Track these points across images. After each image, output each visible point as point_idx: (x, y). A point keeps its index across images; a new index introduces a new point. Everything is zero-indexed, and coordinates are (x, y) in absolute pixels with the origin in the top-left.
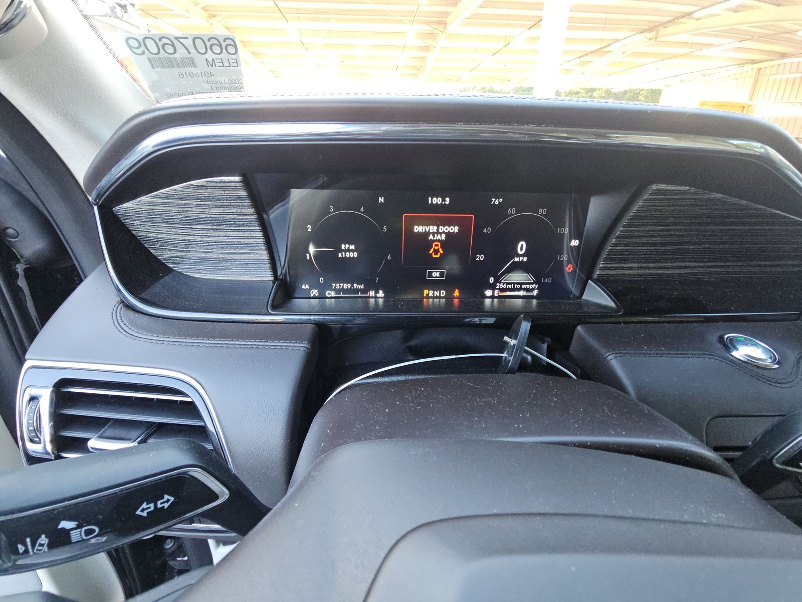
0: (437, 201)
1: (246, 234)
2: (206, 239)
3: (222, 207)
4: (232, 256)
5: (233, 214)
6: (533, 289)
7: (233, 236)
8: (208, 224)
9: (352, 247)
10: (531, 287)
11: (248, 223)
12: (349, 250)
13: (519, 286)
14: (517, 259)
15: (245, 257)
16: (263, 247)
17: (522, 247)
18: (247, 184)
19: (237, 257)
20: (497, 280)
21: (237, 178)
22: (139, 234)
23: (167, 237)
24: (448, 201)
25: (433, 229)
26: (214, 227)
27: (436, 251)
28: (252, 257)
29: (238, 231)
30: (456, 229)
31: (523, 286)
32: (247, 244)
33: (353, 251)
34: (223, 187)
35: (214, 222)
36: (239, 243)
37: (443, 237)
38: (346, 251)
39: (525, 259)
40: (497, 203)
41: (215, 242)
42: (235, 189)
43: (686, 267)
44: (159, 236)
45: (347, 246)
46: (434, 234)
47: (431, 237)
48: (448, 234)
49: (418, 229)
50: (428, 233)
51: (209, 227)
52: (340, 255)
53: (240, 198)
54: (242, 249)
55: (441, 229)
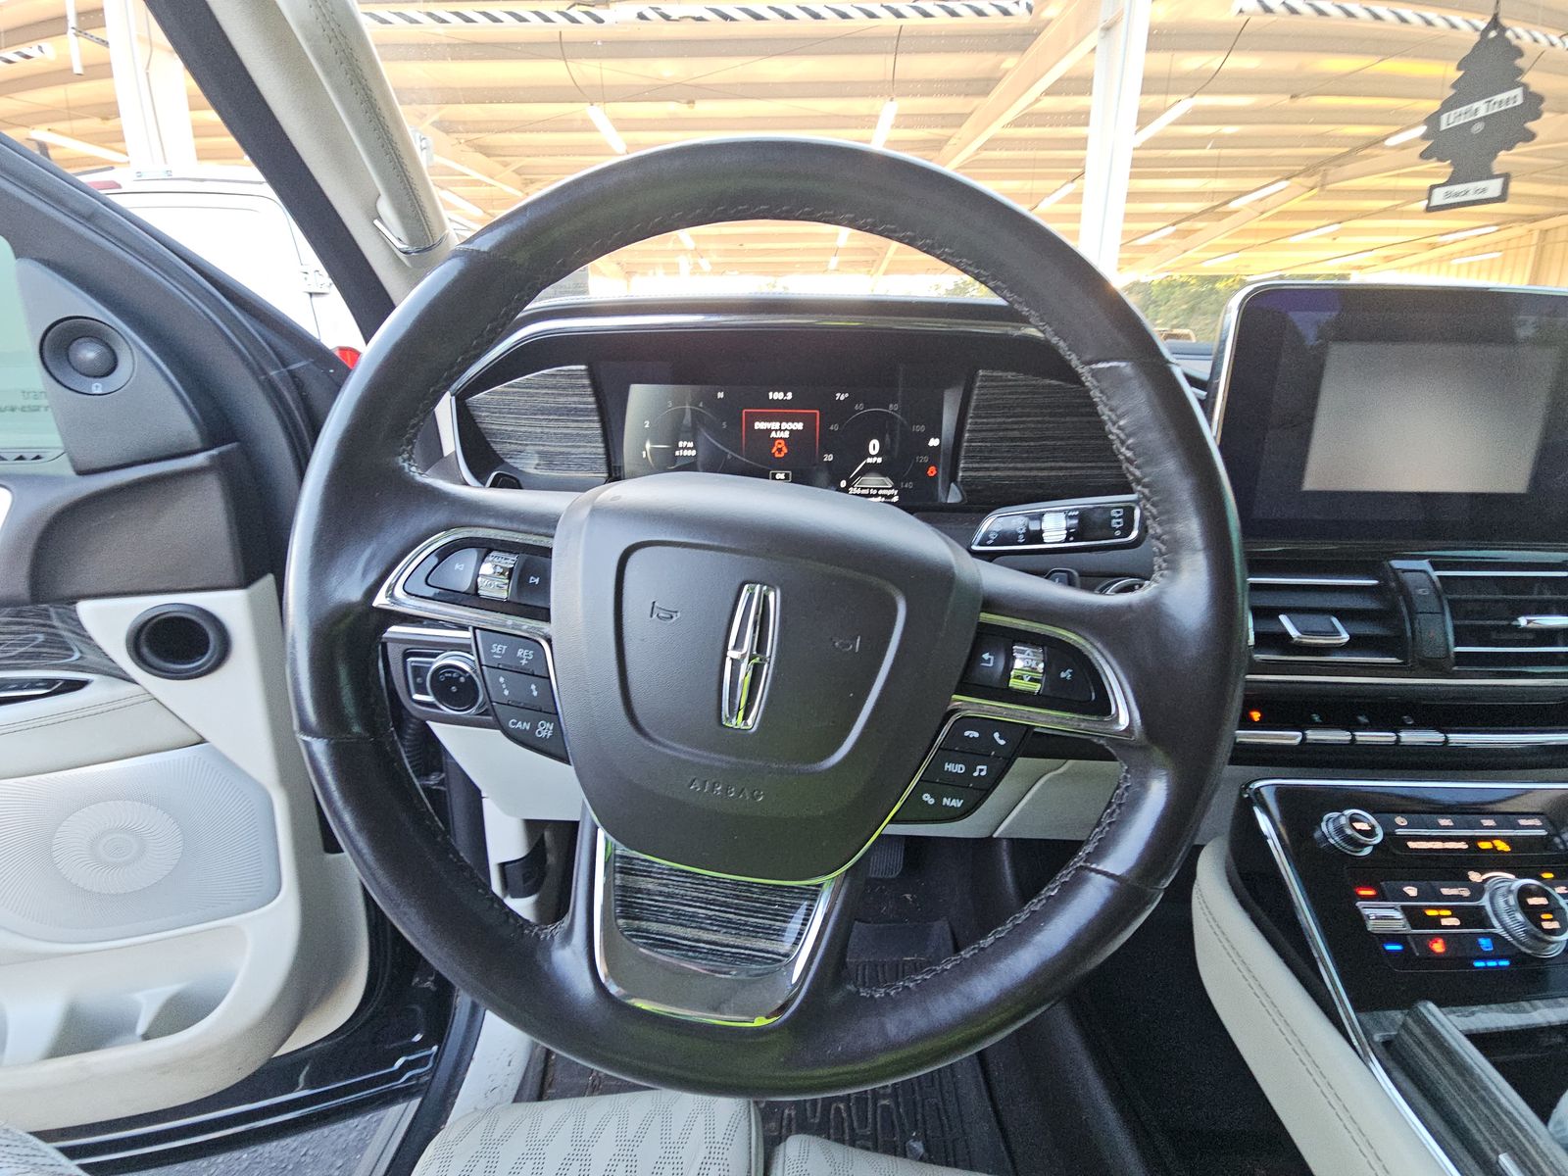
0: (778, 396)
1: (585, 425)
2: (546, 430)
3: (567, 395)
4: (569, 450)
5: (575, 403)
6: (892, 496)
7: (571, 427)
8: (551, 414)
9: (691, 445)
10: (889, 492)
11: (585, 412)
12: (687, 449)
13: (875, 492)
14: (869, 460)
15: (581, 450)
16: (600, 440)
17: (874, 446)
18: (592, 374)
19: (573, 450)
20: (850, 484)
21: (583, 367)
22: (484, 426)
23: (510, 428)
24: (790, 396)
25: (775, 425)
26: (556, 417)
27: (780, 450)
28: (588, 450)
29: (577, 421)
30: (799, 426)
31: (880, 492)
32: (586, 436)
33: (691, 449)
34: (570, 375)
35: (556, 411)
36: (578, 435)
37: (786, 435)
38: (683, 448)
39: (879, 460)
40: (842, 398)
41: (555, 434)
42: (581, 377)
43: (1061, 468)
44: (503, 428)
45: (685, 443)
46: (776, 431)
47: (773, 435)
48: (791, 431)
49: (759, 425)
50: (770, 431)
51: (551, 417)
52: (677, 453)
53: (584, 386)
54: (579, 441)
55: (785, 425)
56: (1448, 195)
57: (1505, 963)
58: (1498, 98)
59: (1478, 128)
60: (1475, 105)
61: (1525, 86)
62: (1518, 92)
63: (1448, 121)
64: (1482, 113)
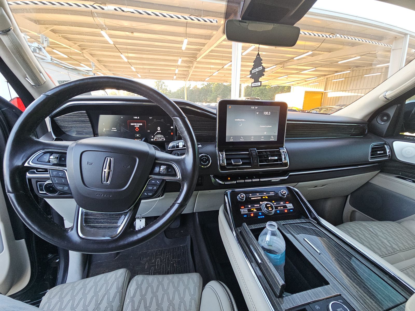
0: (136, 118)
1: (87, 124)
2: (77, 126)
3: (81, 118)
4: (83, 130)
5: (83, 119)
6: (164, 139)
7: (83, 125)
8: (77, 122)
9: (115, 129)
10: (163, 138)
11: (87, 121)
12: (114, 129)
13: (160, 138)
14: (158, 131)
15: (86, 130)
16: (91, 128)
17: (159, 128)
18: (87, 113)
19: (84, 130)
20: (154, 137)
21: (85, 111)
22: (59, 125)
23: (66, 125)
24: (139, 118)
25: (136, 124)
26: (79, 123)
27: (137, 130)
28: (88, 130)
29: (85, 123)
30: (141, 124)
31: (161, 138)
32: (87, 127)
34: (82, 113)
35: (79, 121)
36: (85, 127)
37: (138, 126)
38: (113, 129)
39: (160, 131)
40: (151, 118)
41: (79, 126)
42: (84, 114)
43: (198, 133)
44: (64, 125)
45: (114, 128)
46: (136, 125)
47: (135, 126)
48: (140, 125)
49: (132, 124)
50: (135, 125)
51: (78, 123)
52: (112, 131)
53: (85, 116)
54: (86, 128)
55: (138, 124)
56: (254, 85)
57: (263, 217)
58: (259, 68)
59: (257, 73)
60: (256, 69)
61: (263, 66)
62: (262, 67)
63: (253, 72)
64: (257, 71)
